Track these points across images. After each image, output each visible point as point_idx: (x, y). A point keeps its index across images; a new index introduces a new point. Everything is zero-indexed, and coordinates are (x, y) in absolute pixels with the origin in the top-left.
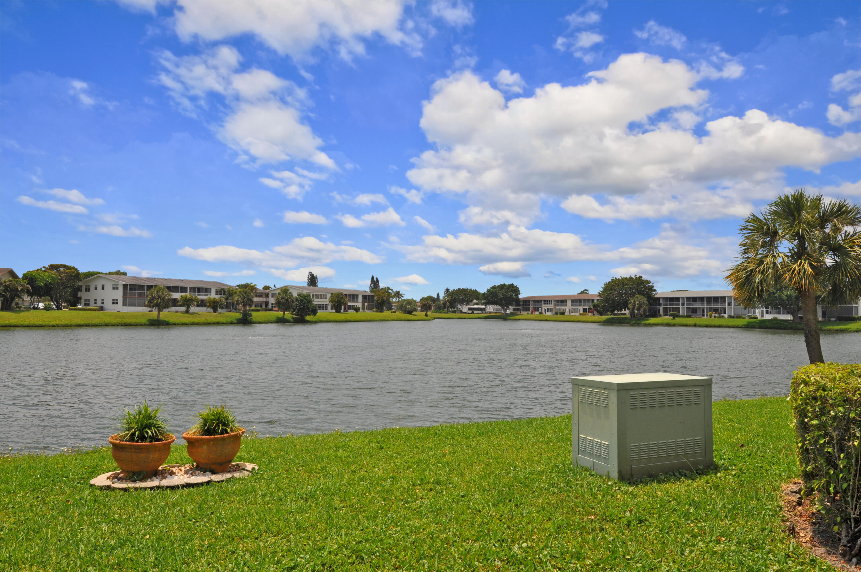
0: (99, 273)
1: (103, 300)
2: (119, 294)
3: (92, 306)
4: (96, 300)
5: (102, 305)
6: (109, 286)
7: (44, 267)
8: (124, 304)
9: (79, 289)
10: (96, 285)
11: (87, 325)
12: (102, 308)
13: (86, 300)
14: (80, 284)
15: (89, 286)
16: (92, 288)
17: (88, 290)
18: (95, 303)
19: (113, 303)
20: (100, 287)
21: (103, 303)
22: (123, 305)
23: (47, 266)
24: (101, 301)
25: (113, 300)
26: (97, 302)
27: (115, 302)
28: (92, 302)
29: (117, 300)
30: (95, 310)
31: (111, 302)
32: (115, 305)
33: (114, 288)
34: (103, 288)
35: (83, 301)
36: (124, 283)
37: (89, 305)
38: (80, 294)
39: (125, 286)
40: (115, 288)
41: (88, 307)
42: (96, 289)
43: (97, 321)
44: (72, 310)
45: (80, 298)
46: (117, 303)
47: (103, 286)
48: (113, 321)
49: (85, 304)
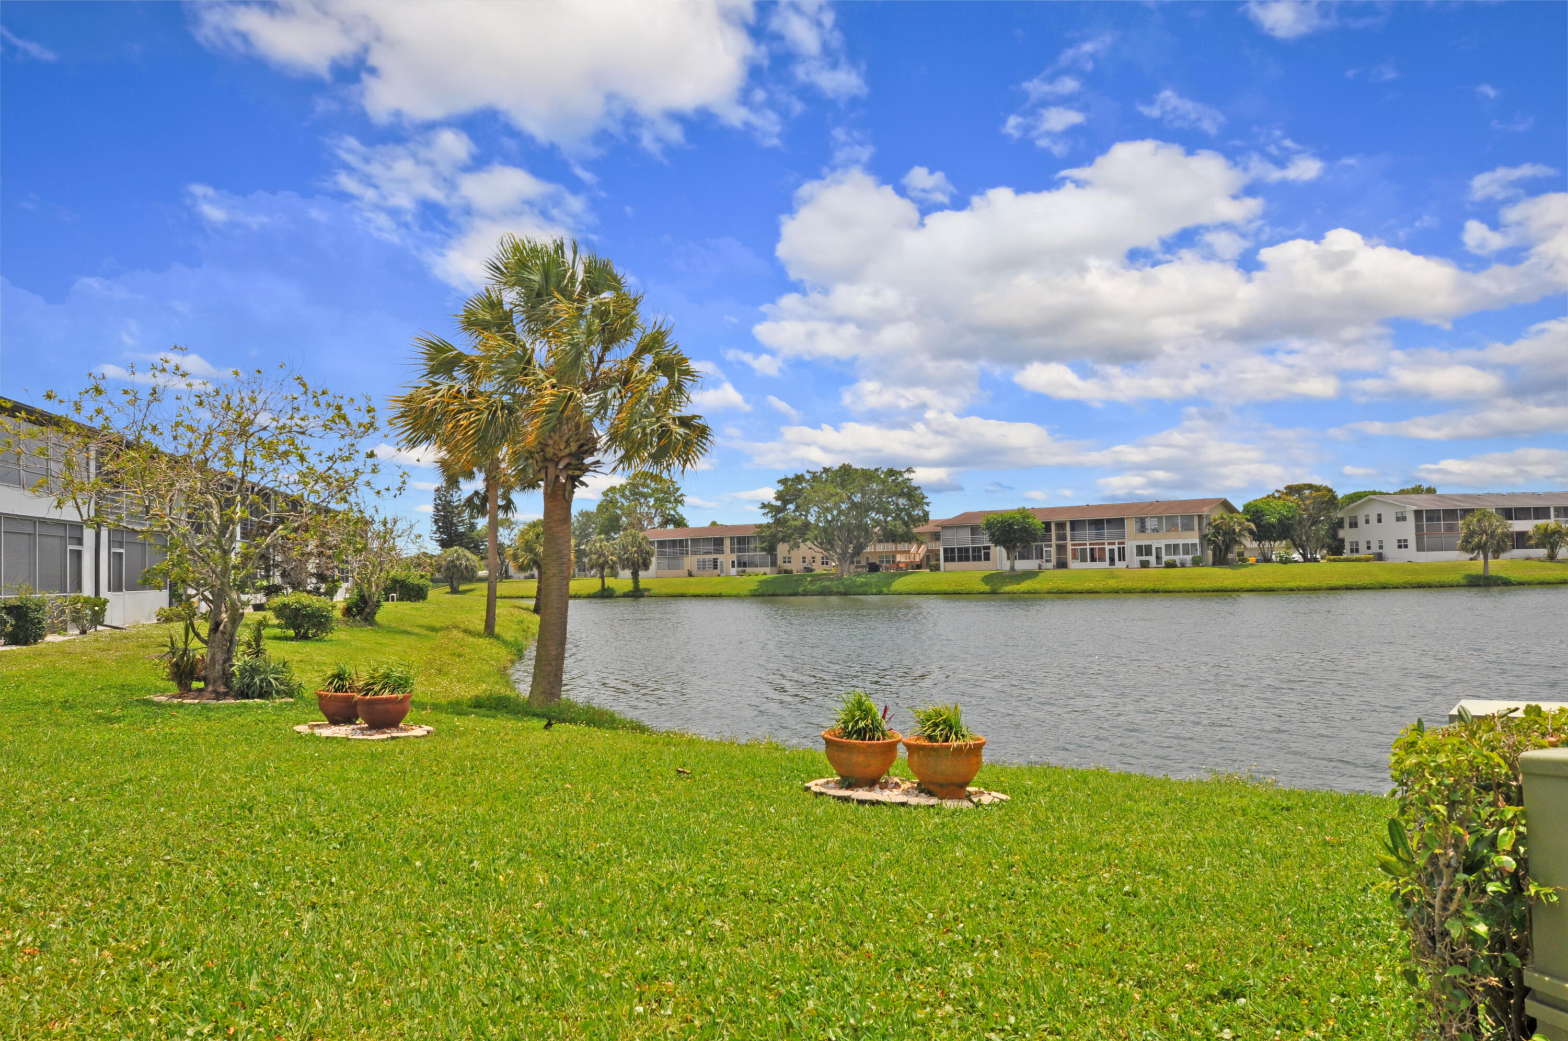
0: (1374, 493)
1: (1381, 542)
2: (1408, 530)
3: (1363, 552)
4: (1368, 542)
5: (1381, 551)
6: (1389, 516)
7: (1277, 491)
8: (1420, 548)
9: (1340, 524)
10: (1367, 516)
11: (1348, 588)
12: (1380, 557)
13: (1352, 543)
14: (1340, 515)
15: (1356, 518)
16: (1361, 521)
17: (1354, 525)
18: (1369, 548)
19: (1400, 547)
20: (1373, 519)
21: (1381, 547)
22: (1418, 550)
23: (1282, 489)
24: (1378, 545)
25: (1399, 541)
26: (1372, 545)
27: (1403, 544)
28: (1362, 547)
29: (1406, 541)
30: (1368, 560)
31: (1396, 544)
32: (1403, 550)
33: (1398, 519)
34: (1380, 521)
35: (1348, 546)
36: (1416, 508)
37: (1357, 551)
38: (1341, 534)
39: (1418, 514)
40: (1401, 518)
41: (1355, 556)
42: (1367, 522)
43: (1366, 580)
44: (1335, 560)
45: (1342, 541)
46: (1406, 546)
47: (1379, 515)
48: (1399, 580)
49: (1352, 551)
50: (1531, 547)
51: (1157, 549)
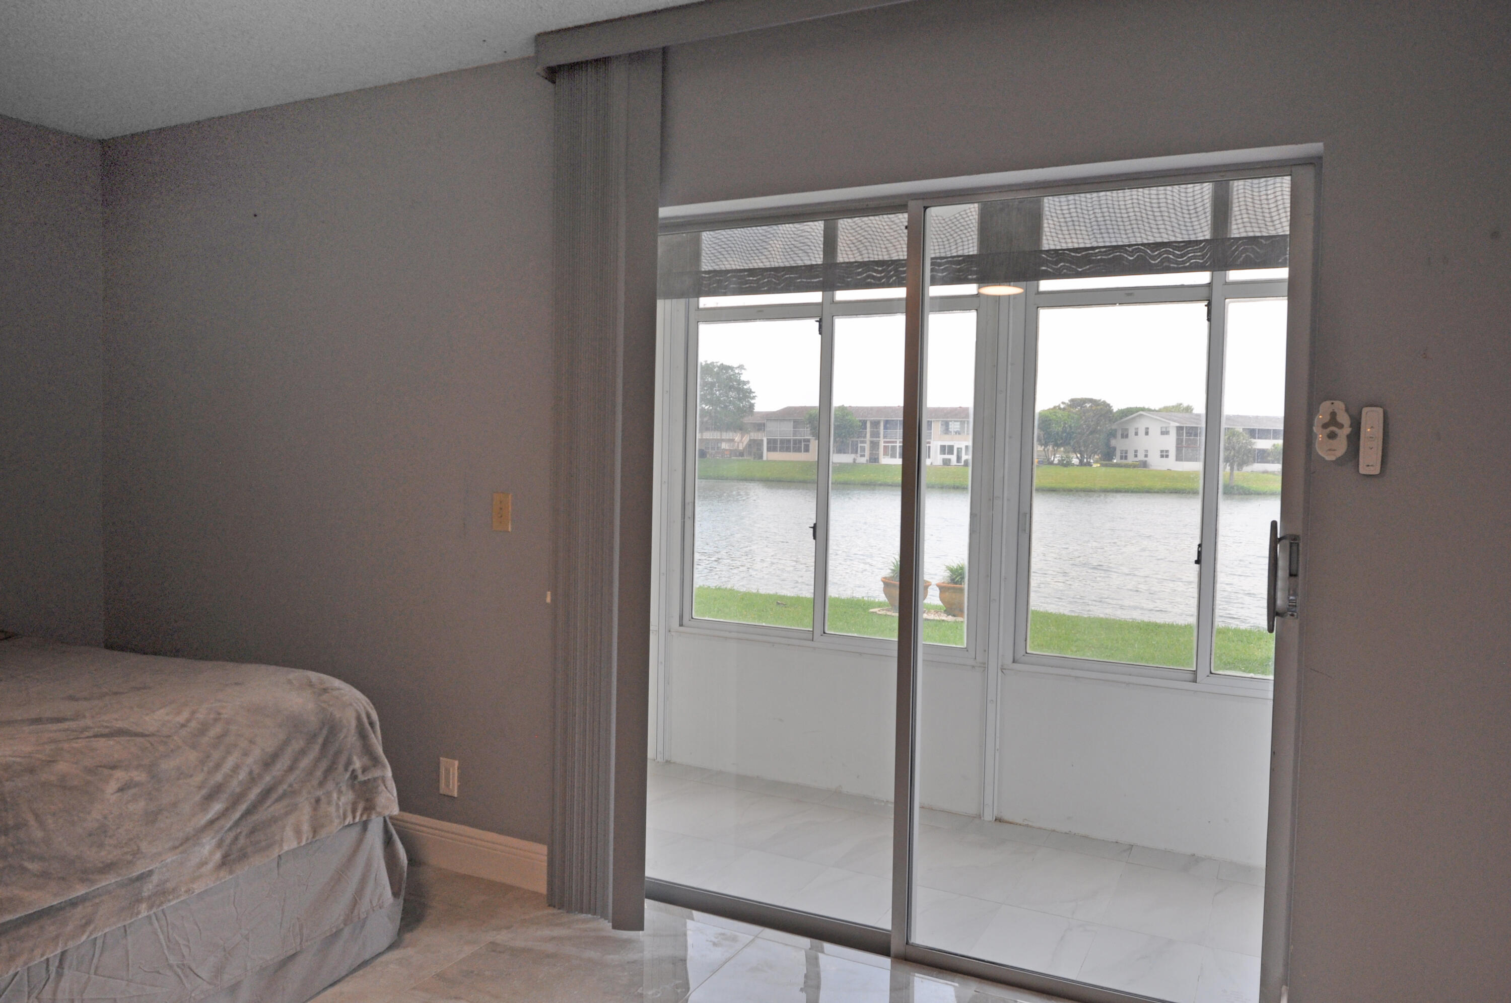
0: (1143, 409)
1: (1147, 451)
2: (1170, 442)
3: (1131, 459)
4: (1136, 451)
5: (1146, 459)
6: (1155, 430)
7: (1063, 403)
8: (1179, 458)
9: (1112, 434)
10: (1137, 429)
11: (1118, 491)
12: (1144, 464)
13: (1122, 451)
14: (1114, 427)
15: (1127, 430)
16: (1131, 433)
17: (1125, 436)
18: (1136, 456)
19: (1162, 456)
20: (1142, 432)
21: (1146, 456)
22: (1177, 460)
23: (1067, 401)
24: (1144, 454)
25: (1162, 451)
26: (1138, 454)
27: (1164, 454)
28: (1131, 456)
29: (1167, 451)
30: (1135, 466)
31: (1159, 454)
32: (1164, 459)
33: (1163, 433)
34: (1147, 433)
35: (1118, 454)
36: (1178, 425)
37: (1126, 458)
38: (1113, 442)
39: (1179, 429)
40: (1165, 432)
41: (1124, 461)
42: (1136, 434)
43: (1133, 485)
44: (1106, 465)
45: (1115, 449)
46: (1167, 456)
47: (1147, 429)
48: (1159, 485)
49: (1121, 458)
50: (1268, 462)
51: (958, 448)
